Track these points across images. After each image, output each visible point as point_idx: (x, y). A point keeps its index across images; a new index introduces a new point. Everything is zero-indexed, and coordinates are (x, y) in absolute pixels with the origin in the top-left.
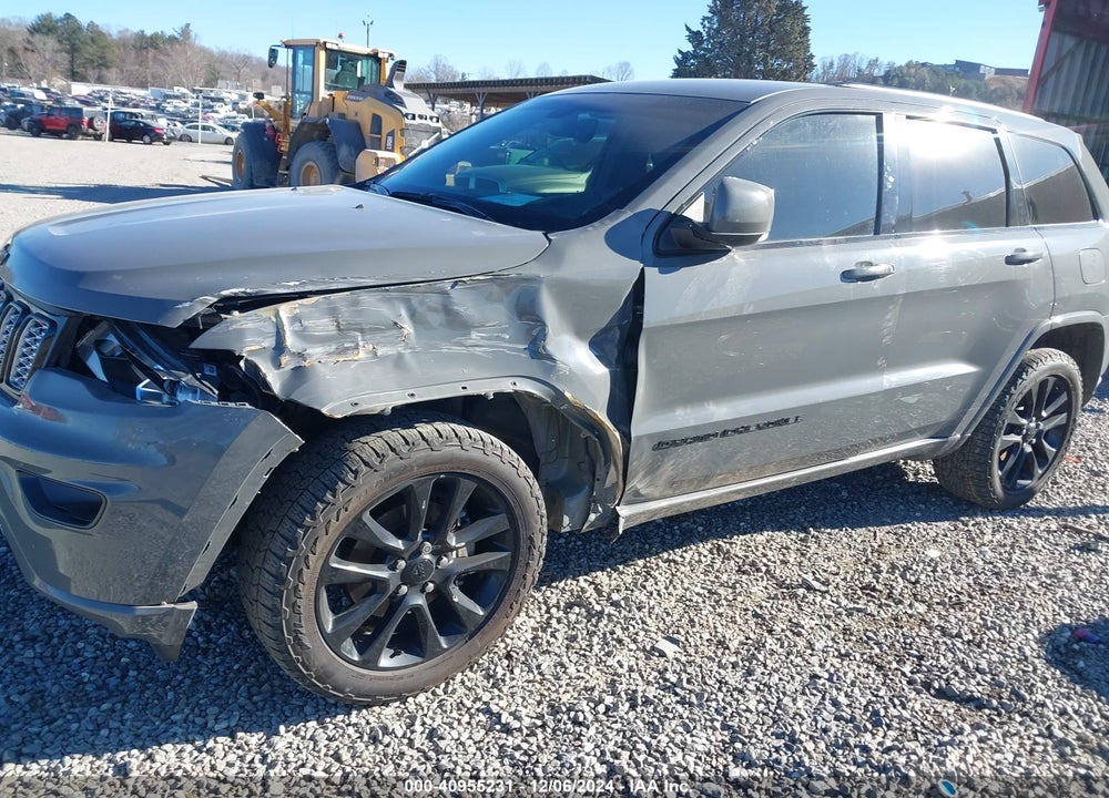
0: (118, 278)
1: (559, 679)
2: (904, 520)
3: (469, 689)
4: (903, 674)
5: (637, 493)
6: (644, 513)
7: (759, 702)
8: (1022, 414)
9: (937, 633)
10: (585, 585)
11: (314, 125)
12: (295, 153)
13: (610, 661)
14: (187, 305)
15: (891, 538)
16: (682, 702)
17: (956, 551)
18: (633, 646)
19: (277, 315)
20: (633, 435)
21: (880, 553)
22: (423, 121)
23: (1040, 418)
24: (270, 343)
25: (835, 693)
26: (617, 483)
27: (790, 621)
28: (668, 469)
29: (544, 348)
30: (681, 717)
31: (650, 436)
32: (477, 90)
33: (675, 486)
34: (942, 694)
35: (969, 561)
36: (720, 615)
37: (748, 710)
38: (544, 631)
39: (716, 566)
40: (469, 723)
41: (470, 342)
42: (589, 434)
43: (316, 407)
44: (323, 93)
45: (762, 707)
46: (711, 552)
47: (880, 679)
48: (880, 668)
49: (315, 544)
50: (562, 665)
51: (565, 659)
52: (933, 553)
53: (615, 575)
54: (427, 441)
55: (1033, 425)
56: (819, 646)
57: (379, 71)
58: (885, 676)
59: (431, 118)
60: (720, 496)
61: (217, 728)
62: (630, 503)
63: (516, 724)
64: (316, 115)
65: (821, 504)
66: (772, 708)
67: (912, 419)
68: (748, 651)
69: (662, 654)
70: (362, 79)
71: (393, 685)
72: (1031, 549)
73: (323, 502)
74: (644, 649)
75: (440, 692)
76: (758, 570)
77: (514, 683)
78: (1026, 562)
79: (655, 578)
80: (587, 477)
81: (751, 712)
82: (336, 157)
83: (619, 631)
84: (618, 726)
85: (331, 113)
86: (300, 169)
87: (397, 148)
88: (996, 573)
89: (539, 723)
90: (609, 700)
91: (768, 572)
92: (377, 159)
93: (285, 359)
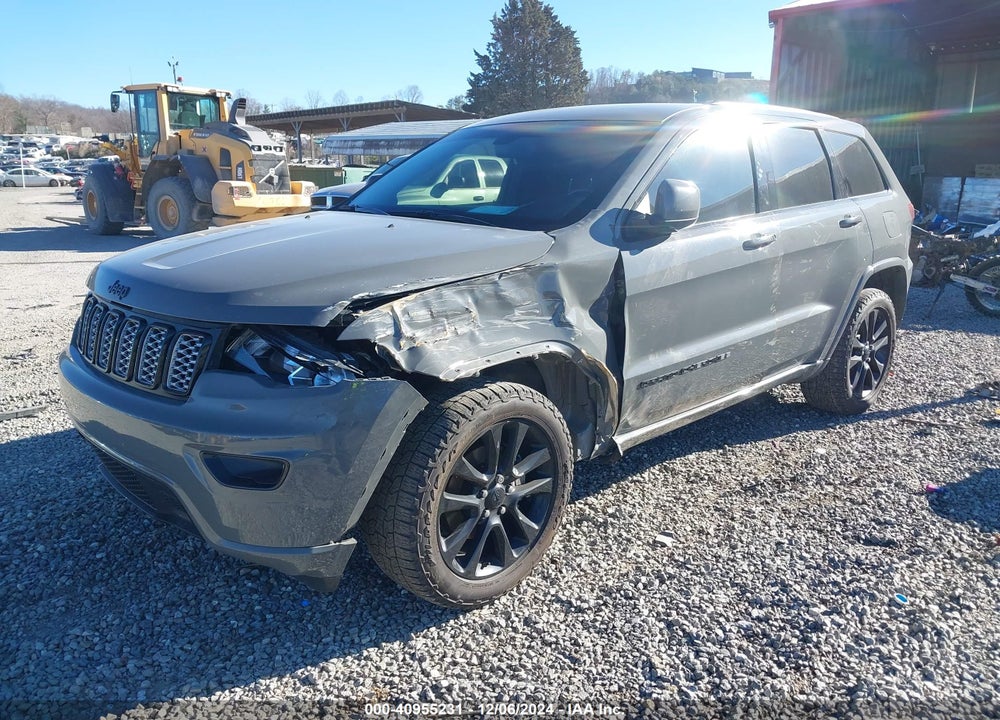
0: (261, 294)
1: (597, 572)
2: (789, 431)
3: (536, 588)
4: (838, 533)
5: (627, 425)
6: (631, 440)
7: (749, 565)
8: (861, 340)
9: (848, 504)
10: (581, 506)
11: (165, 163)
12: (150, 189)
13: (629, 555)
14: (330, 308)
15: (786, 445)
16: (694, 573)
17: (836, 447)
18: (639, 543)
19: (393, 310)
20: (625, 379)
21: (783, 456)
22: (268, 152)
23: (872, 342)
24: (391, 332)
25: (798, 552)
26: (613, 418)
27: (743, 510)
28: (647, 404)
29: (564, 317)
30: (700, 583)
31: (636, 378)
32: (292, 120)
33: (651, 416)
34: (868, 542)
35: (848, 453)
36: (692, 512)
37: (744, 571)
38: (569, 541)
39: (670, 480)
40: (549, 611)
41: (515, 318)
42: (595, 381)
43: (435, 375)
44: (170, 133)
45: (752, 568)
46: (660, 471)
47: (823, 539)
48: (820, 531)
49: (437, 481)
50: (596, 563)
51: (595, 558)
52: (821, 451)
53: (600, 497)
54: (498, 395)
55: (867, 347)
56: (773, 522)
57: (219, 110)
58: (826, 536)
59: (275, 148)
60: (677, 422)
61: (364, 642)
62: (622, 433)
63: (585, 605)
64: (165, 154)
65: (723, 428)
66: (760, 567)
67: (776, 357)
68: (724, 533)
69: (663, 545)
70: (202, 118)
71: (486, 591)
72: (886, 438)
73: (439, 448)
74: (648, 544)
75: (514, 593)
76: (702, 479)
77: (566, 579)
78: (887, 448)
79: (631, 494)
80: (591, 417)
81: (746, 573)
82: (192, 190)
83: (625, 534)
84: (658, 596)
85: (179, 151)
86: (156, 203)
87: (247, 177)
88: (870, 458)
89: (601, 602)
90: (644, 579)
91: (710, 479)
92: (231, 189)
93: (402, 343)
